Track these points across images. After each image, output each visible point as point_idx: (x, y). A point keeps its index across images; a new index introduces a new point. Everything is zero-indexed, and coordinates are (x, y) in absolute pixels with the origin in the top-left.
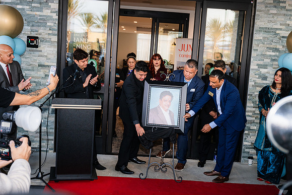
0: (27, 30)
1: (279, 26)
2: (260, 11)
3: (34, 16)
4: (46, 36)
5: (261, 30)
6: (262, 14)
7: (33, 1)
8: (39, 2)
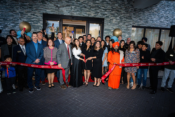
0: (33, 30)
1: (111, 28)
2: (105, 24)
3: (35, 25)
5: (106, 30)
6: (106, 25)
7: (34, 21)
8: (36, 21)
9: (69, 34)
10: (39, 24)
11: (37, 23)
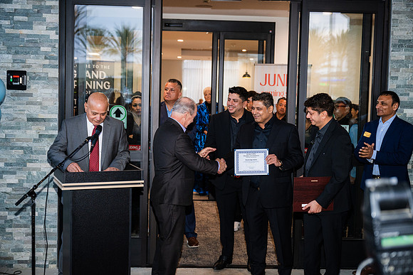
0: (7, 61)
2: (398, 13)
3: (18, 36)
4: (40, 70)
5: (402, 44)
6: (402, 18)
7: (16, 12)
8: (26, 13)
9: (181, 61)
10: (39, 29)
11: (28, 25)
